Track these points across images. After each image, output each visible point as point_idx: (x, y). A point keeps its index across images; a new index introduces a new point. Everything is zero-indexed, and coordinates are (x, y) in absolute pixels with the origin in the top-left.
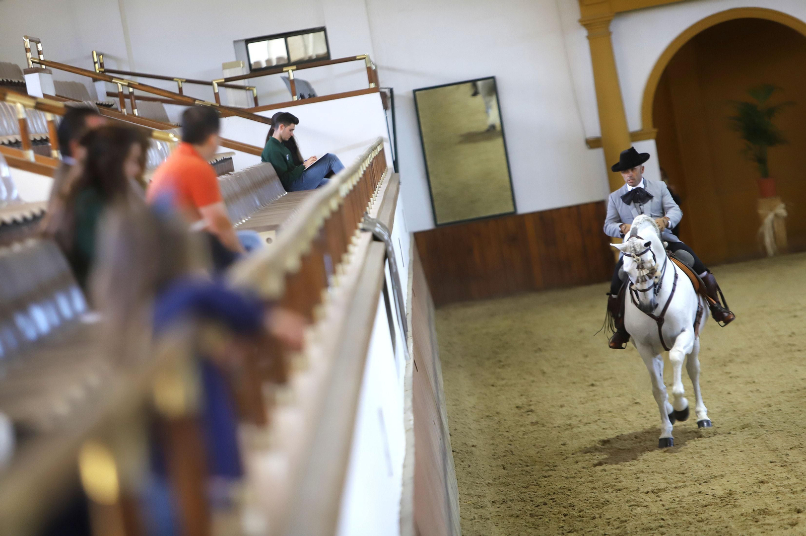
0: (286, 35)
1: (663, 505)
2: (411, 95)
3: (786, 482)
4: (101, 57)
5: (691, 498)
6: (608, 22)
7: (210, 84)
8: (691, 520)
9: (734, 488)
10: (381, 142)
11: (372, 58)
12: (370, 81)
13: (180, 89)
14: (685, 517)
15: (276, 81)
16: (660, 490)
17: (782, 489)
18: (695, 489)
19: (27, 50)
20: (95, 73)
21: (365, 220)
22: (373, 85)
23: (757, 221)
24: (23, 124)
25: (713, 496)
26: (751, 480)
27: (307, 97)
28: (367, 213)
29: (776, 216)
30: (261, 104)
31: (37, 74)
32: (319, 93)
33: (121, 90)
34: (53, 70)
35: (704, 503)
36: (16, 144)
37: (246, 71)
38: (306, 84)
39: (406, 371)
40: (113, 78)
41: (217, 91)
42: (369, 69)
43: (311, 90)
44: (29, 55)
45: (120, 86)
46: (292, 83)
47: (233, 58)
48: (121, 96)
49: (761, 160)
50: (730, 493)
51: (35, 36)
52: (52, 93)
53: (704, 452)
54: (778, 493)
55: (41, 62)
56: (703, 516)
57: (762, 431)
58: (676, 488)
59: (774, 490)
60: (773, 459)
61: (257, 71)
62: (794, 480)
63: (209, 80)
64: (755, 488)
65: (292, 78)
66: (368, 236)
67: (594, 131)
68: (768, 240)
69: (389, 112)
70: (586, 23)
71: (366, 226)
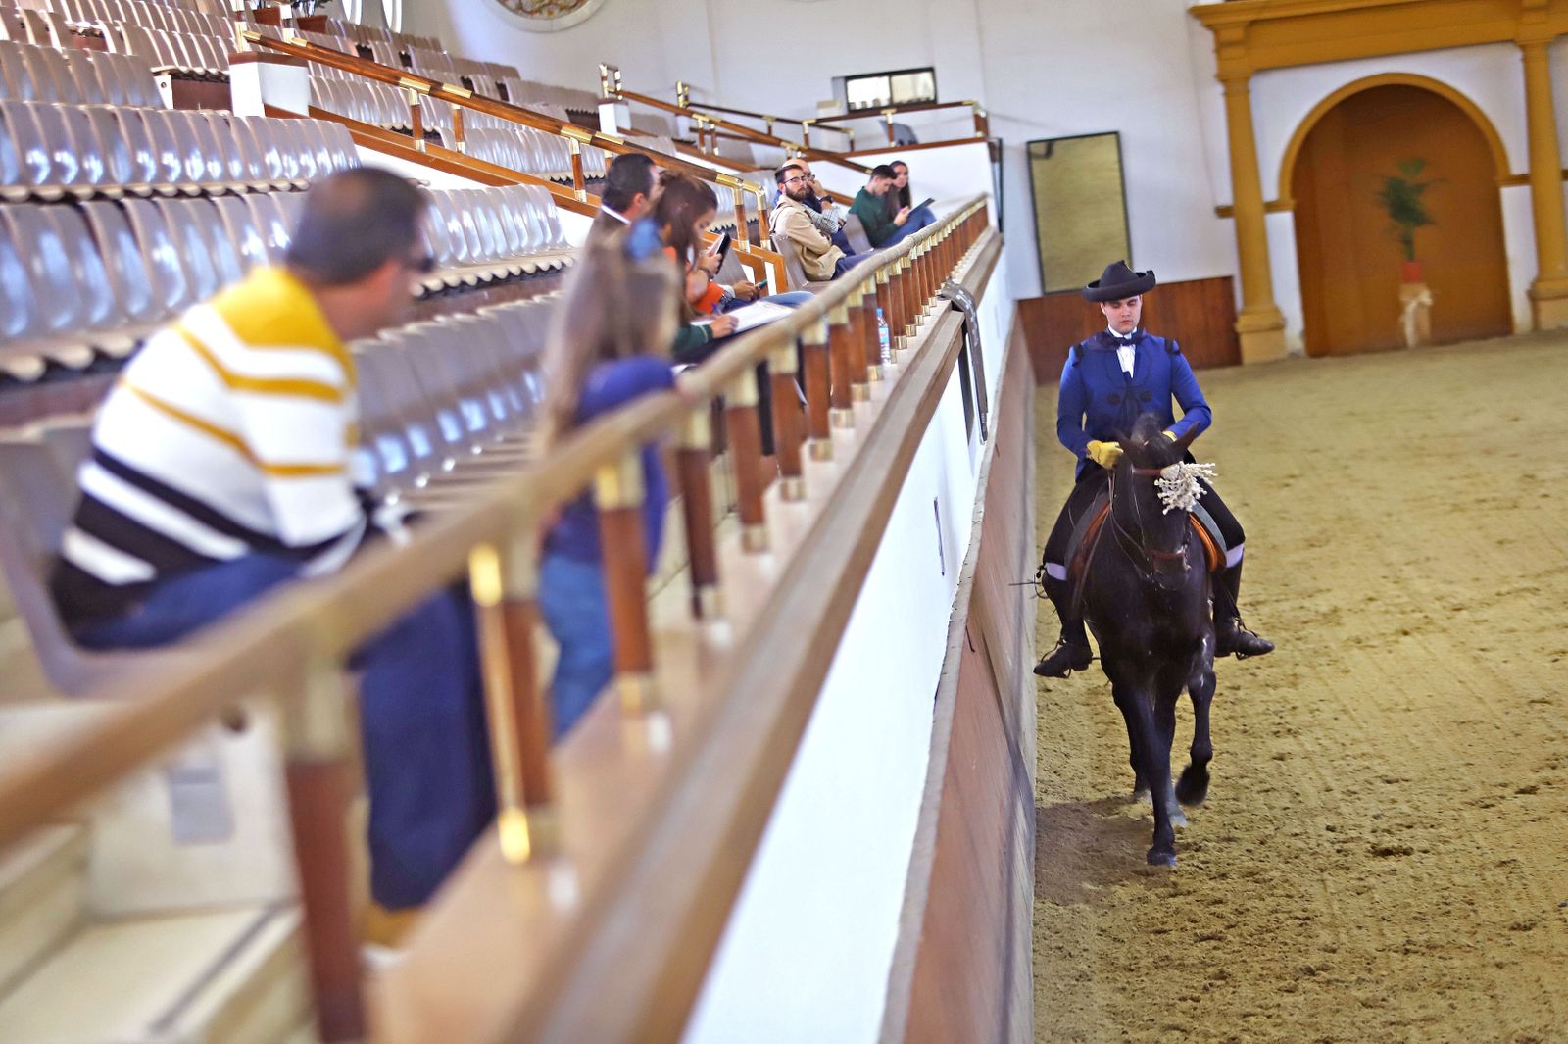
0: (890, 74)
1: (1260, 620)
2: (1024, 147)
3: (1397, 601)
4: (686, 89)
5: (1292, 613)
6: (1247, 79)
7: (799, 123)
8: (1289, 638)
9: (1340, 604)
10: (984, 197)
11: (982, 103)
12: (978, 129)
13: (770, 128)
14: (1284, 634)
15: (873, 124)
16: (1259, 603)
17: (1391, 608)
18: (1296, 603)
19: (603, 79)
20: (678, 107)
21: (946, 285)
22: (980, 135)
23: (1398, 309)
24: (577, 160)
25: (1317, 612)
26: (1360, 596)
27: (906, 143)
28: (950, 278)
29: (1421, 305)
30: (858, 148)
31: (611, 106)
32: (922, 139)
33: (701, 126)
34: (631, 102)
35: (1305, 619)
36: (569, 181)
37: (842, 111)
38: (908, 129)
39: (985, 456)
40: (692, 112)
41: (806, 132)
42: (977, 117)
43: (913, 136)
44: (605, 84)
45: (700, 122)
46: (890, 128)
47: (829, 96)
48: (702, 132)
49: (1408, 242)
50: (1335, 610)
51: (613, 64)
52: (627, 126)
53: (1313, 562)
54: (1386, 612)
55: (617, 93)
56: (1302, 634)
57: (1378, 542)
58: (1277, 601)
59: (1383, 609)
60: (1386, 574)
61: (853, 113)
62: (1405, 599)
63: (798, 119)
64: (1363, 606)
65: (890, 121)
66: (946, 303)
67: (1226, 198)
68: (1409, 330)
69: (997, 165)
70: (1223, 78)
71: (945, 293)
